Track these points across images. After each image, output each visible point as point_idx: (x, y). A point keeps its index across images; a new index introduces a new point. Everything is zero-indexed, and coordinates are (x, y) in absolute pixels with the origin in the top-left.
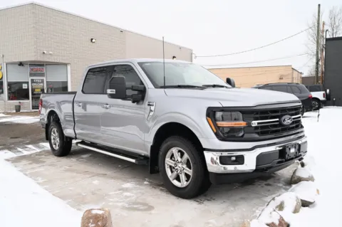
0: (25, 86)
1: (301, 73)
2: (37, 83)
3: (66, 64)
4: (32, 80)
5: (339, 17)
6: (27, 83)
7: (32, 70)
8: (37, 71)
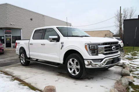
0: (3, 38)
1: (113, 33)
2: (8, 36)
3: (20, 29)
4: (6, 35)
5: (127, 11)
6: (4, 36)
7: (6, 31)
8: (8, 32)
